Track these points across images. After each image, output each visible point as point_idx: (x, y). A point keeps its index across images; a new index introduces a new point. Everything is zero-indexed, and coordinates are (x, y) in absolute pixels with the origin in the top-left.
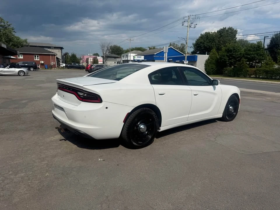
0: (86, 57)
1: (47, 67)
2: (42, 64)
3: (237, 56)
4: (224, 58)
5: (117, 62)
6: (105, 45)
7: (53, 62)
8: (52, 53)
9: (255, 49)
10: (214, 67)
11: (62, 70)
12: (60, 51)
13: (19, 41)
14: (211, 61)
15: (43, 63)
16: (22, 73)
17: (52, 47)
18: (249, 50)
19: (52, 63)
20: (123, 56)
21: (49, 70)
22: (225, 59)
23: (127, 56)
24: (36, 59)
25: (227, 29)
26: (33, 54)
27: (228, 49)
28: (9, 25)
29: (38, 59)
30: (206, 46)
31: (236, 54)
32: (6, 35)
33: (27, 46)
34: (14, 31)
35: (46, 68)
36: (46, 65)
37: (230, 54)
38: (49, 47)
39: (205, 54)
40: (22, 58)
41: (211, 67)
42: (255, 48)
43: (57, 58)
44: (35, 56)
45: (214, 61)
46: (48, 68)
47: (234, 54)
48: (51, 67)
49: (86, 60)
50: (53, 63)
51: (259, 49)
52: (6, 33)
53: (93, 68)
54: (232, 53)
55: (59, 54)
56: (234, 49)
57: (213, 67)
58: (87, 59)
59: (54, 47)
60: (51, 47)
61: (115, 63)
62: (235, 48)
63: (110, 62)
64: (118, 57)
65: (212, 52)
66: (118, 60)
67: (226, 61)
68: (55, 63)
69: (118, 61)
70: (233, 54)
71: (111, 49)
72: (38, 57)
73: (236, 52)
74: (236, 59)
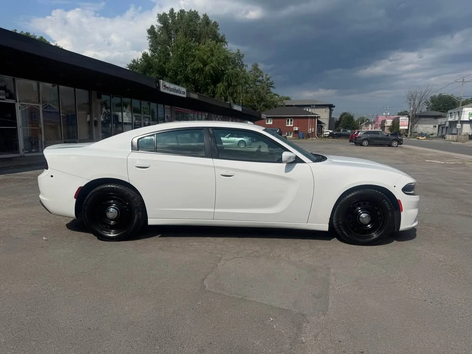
0: (381, 119)
1: (301, 136)
2: (296, 132)
5: (439, 126)
6: (416, 95)
7: (312, 128)
8: (312, 114)
11: (323, 141)
12: (327, 111)
13: (272, 100)
15: (297, 129)
16: (242, 144)
17: (313, 105)
19: (310, 129)
20: (451, 113)
21: (304, 141)
23: (458, 112)
24: (288, 124)
26: (285, 118)
28: (268, 79)
29: (291, 124)
32: (258, 92)
33: (282, 106)
34: (273, 87)
35: (300, 138)
36: (300, 134)
38: (309, 106)
40: (271, 123)
43: (319, 122)
44: (288, 121)
46: (303, 138)
48: (308, 136)
49: (380, 123)
50: (312, 130)
52: (258, 91)
53: (359, 137)
55: (323, 115)
58: (384, 122)
59: (316, 105)
60: (311, 105)
61: (436, 126)
63: (425, 126)
64: (440, 117)
66: (441, 121)
68: (315, 130)
69: (440, 124)
71: (432, 101)
72: (291, 121)
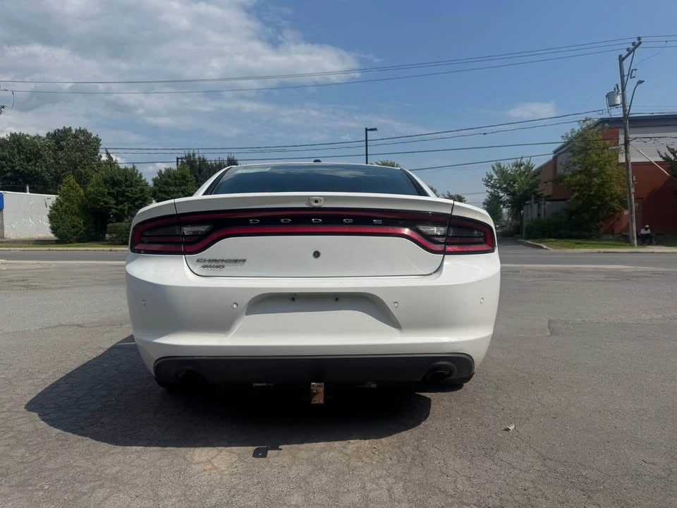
3: (136, 196)
4: (105, 199)
9: (177, 181)
10: (79, 221)
14: (67, 207)
18: (167, 183)
22: (106, 203)
25: (74, 132)
27: (112, 178)
30: (19, 170)
31: (132, 190)
37: (118, 192)
39: (24, 191)
41: (70, 222)
42: (176, 178)
45: (75, 207)
47: (128, 192)
51: (184, 182)
54: (124, 188)
56: (126, 180)
57: (76, 223)
62: (128, 178)
65: (66, 183)
67: (111, 208)
70: (124, 191)
73: (130, 186)
74: (133, 203)
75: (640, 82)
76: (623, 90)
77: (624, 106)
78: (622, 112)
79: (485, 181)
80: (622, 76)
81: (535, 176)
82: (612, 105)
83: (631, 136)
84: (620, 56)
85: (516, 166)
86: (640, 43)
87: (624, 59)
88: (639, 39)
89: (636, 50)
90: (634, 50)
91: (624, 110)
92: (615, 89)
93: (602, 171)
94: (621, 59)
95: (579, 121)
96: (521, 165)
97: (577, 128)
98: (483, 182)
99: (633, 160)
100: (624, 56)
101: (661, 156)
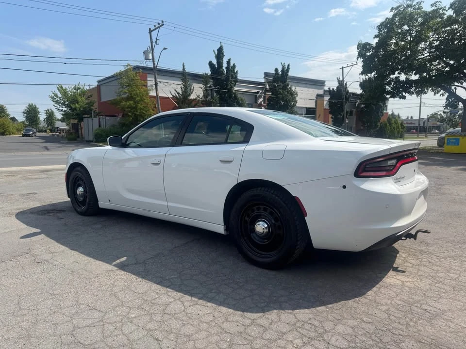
75: (165, 49)
76: (153, 51)
77: (153, 61)
78: (152, 65)
79: (51, 97)
80: (152, 42)
81: (89, 97)
82: (147, 59)
83: (158, 80)
84: (150, 29)
85: (75, 89)
86: (163, 25)
87: (152, 31)
88: (162, 22)
89: (160, 28)
90: (159, 27)
91: (154, 64)
92: (148, 49)
93: (142, 100)
94: (150, 31)
95: (124, 66)
96: (79, 88)
97: (123, 69)
98: (50, 99)
99: (160, 95)
100: (152, 30)
101: (172, 94)
